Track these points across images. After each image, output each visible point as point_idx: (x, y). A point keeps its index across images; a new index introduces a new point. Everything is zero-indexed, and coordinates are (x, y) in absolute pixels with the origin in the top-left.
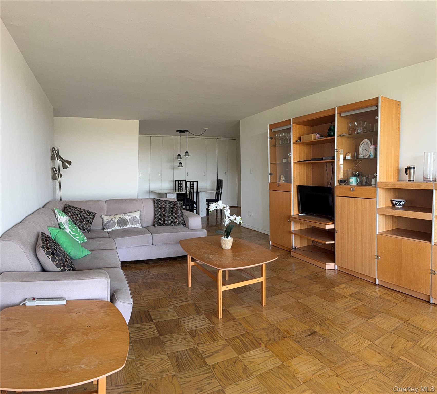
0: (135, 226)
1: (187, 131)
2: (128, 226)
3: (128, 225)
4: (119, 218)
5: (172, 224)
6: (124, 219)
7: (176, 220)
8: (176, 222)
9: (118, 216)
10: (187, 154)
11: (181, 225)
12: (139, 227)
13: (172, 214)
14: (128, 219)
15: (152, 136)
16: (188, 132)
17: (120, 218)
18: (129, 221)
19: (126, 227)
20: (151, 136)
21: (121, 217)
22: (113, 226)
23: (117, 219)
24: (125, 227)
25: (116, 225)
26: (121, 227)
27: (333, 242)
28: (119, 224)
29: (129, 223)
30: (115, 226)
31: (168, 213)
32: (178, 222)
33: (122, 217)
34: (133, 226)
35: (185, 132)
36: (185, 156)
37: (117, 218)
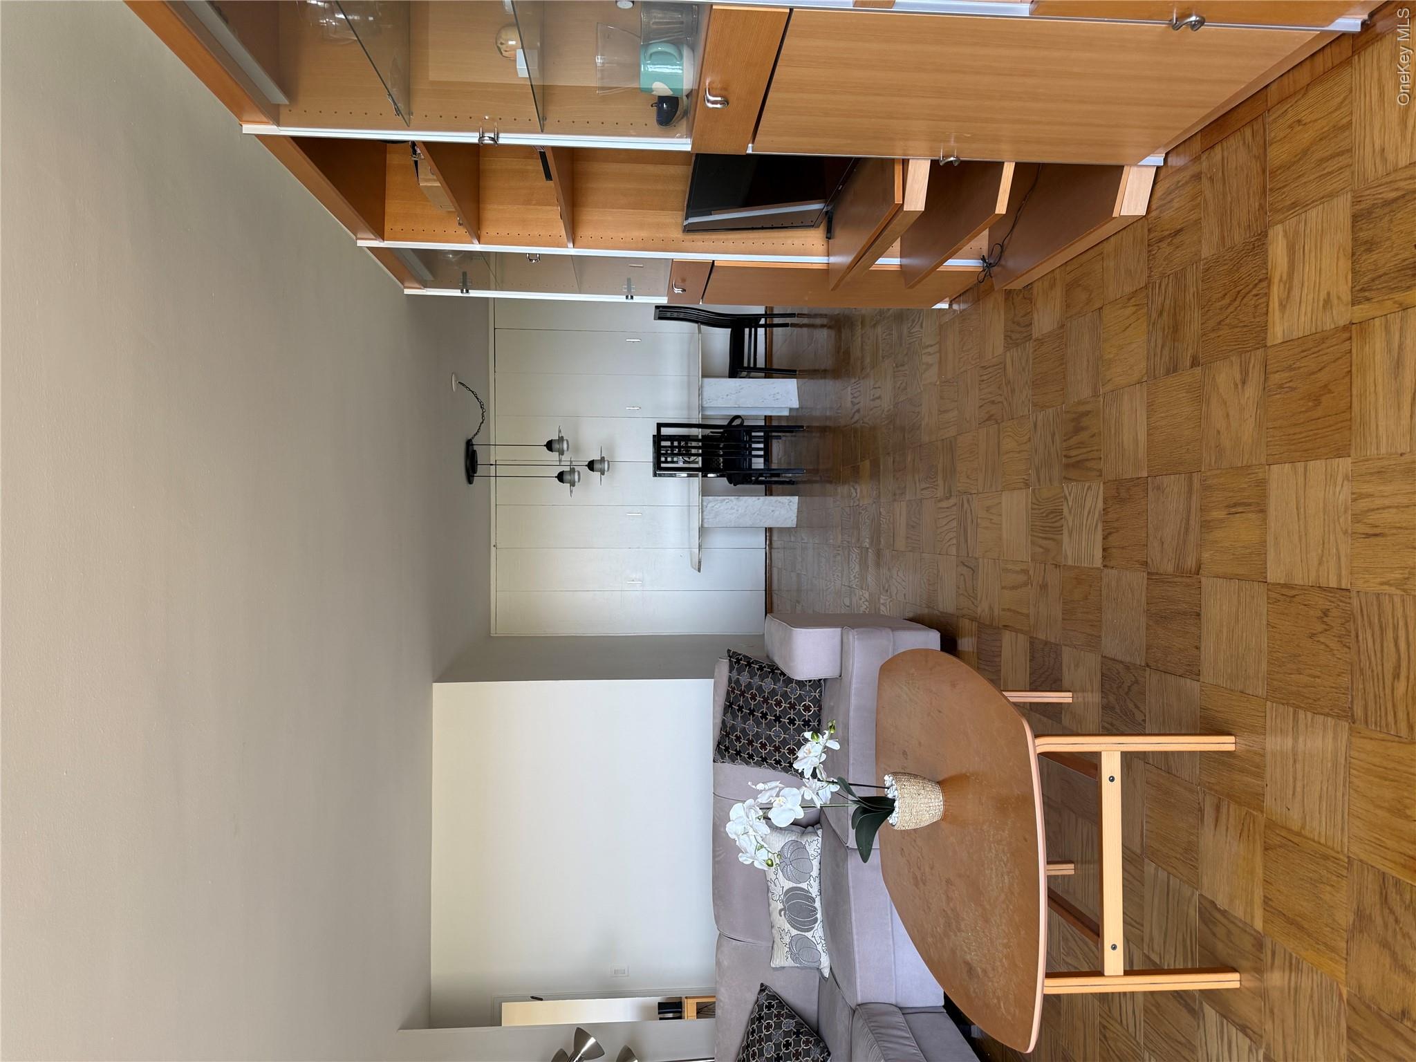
0: (815, 863)
1: (469, 444)
2: (814, 891)
3: (811, 890)
4: (781, 916)
5: (816, 724)
6: (787, 901)
7: (802, 708)
8: (807, 708)
9: (775, 915)
10: (556, 446)
11: (820, 692)
12: (819, 845)
13: (778, 719)
14: (788, 885)
15: (493, 543)
16: (474, 442)
17: (783, 913)
18: (795, 885)
19: (818, 900)
20: (493, 549)
21: (779, 908)
22: (809, 946)
23: (787, 926)
24: (818, 904)
25: (806, 934)
26: (816, 920)
27: (1008, 171)
28: (803, 924)
29: (804, 886)
30: (813, 939)
31: (772, 734)
32: (807, 703)
33: (780, 906)
34: (815, 873)
35: (474, 452)
36: (561, 453)
37: (782, 922)
